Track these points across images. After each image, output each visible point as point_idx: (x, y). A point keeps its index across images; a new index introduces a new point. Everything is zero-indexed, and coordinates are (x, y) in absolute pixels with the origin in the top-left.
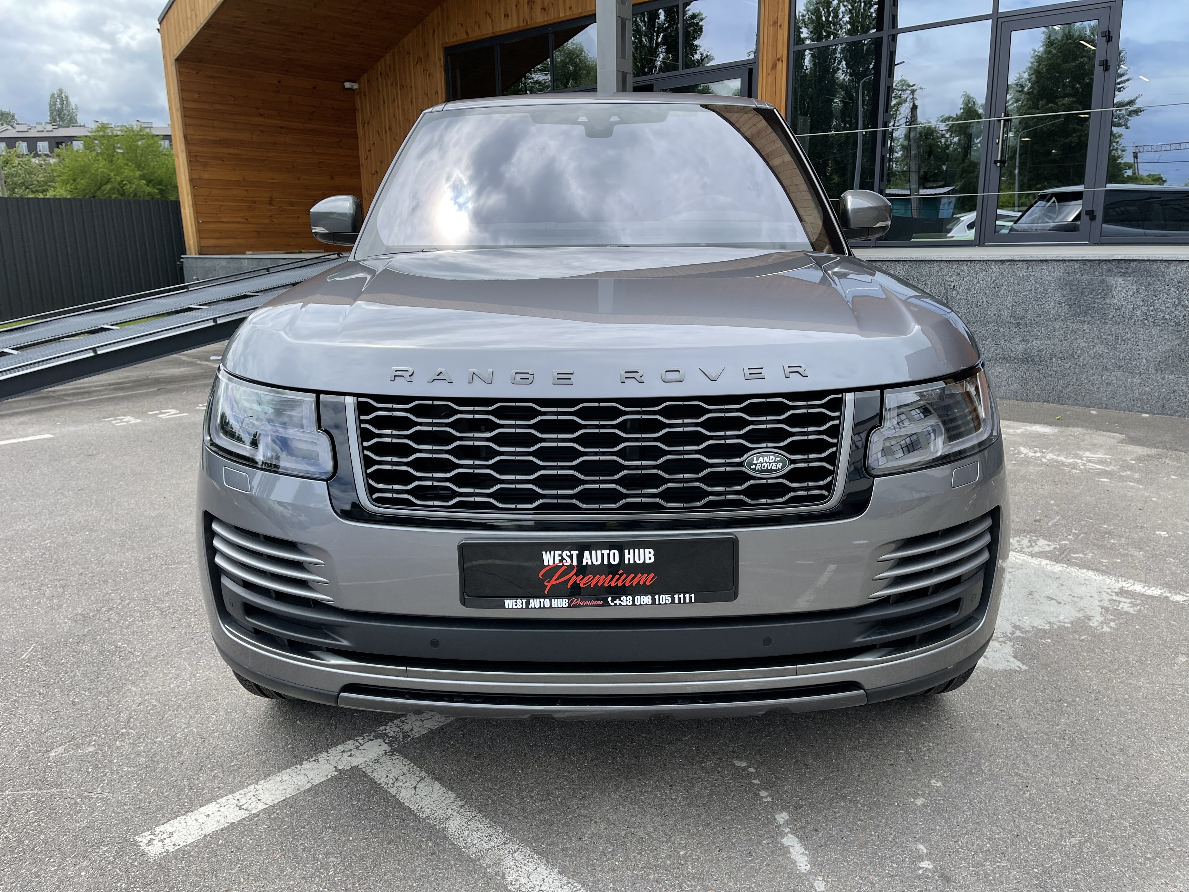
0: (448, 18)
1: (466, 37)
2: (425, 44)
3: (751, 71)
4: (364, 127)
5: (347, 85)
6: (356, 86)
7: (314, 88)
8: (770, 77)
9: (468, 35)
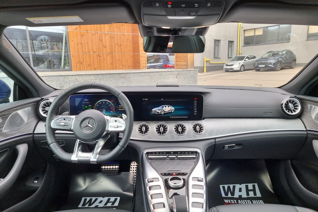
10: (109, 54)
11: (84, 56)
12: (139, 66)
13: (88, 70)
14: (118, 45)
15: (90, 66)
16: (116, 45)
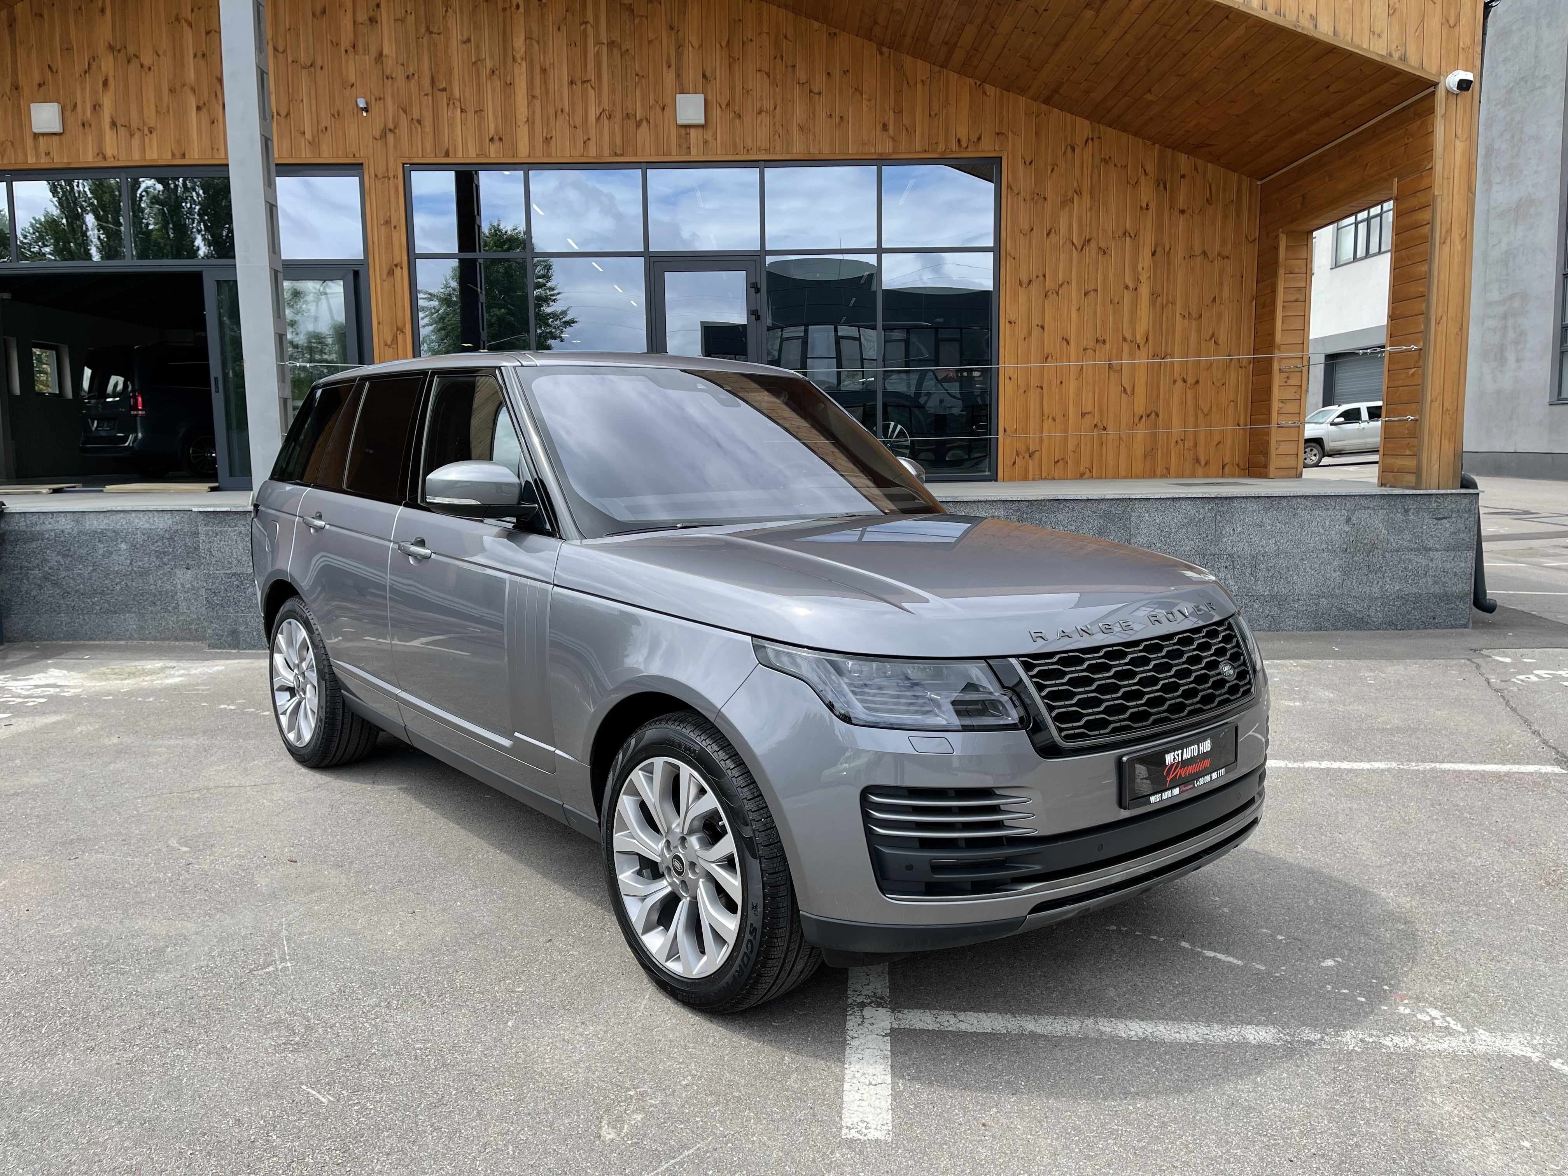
3: (356, 274)
8: (385, 284)
10: (1142, 417)
11: (1045, 428)
12: (1266, 466)
13: (1054, 479)
14: (1185, 381)
15: (1061, 463)
16: (1175, 382)
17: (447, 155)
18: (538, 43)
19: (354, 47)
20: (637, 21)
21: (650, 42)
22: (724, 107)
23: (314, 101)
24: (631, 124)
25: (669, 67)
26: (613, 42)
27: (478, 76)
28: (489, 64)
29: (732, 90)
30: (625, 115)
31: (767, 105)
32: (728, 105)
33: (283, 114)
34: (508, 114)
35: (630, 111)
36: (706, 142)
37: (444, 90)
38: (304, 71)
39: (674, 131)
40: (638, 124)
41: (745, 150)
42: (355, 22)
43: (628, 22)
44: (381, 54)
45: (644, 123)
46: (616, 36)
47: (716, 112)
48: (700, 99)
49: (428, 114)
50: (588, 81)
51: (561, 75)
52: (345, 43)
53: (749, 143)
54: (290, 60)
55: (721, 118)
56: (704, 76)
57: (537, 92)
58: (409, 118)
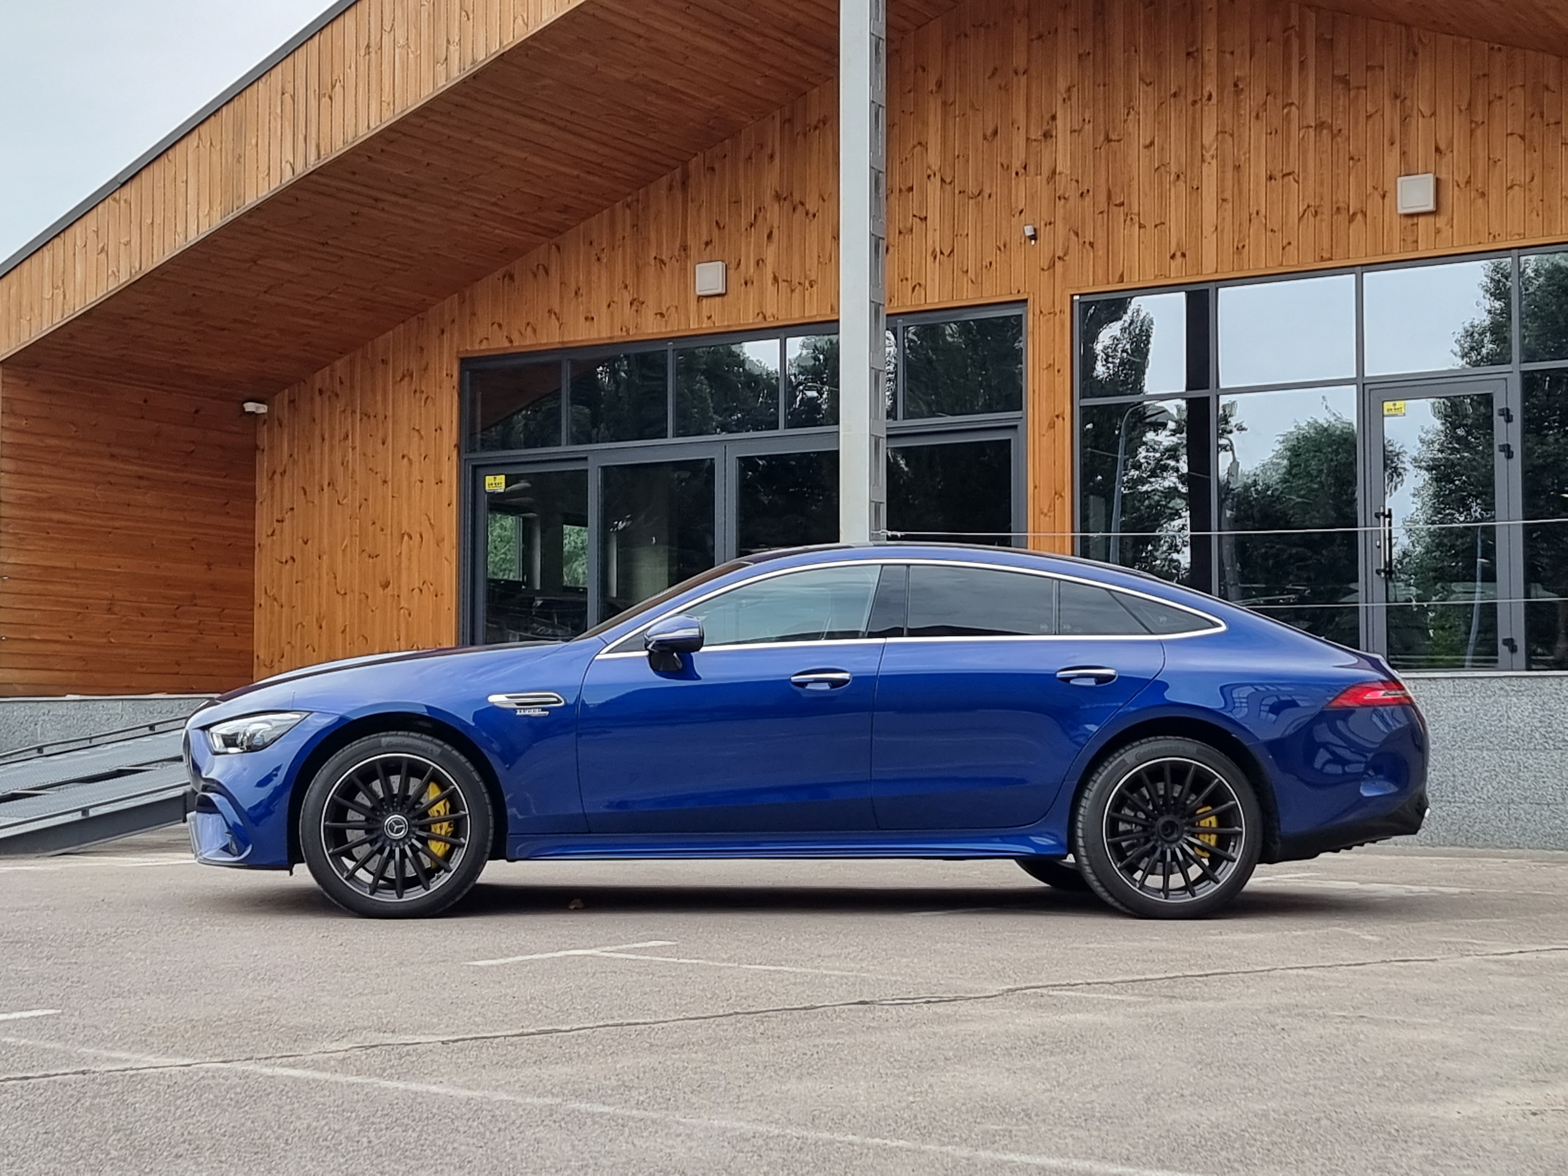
0: (474, 314)
1: (507, 344)
2: (422, 349)
4: (271, 478)
5: (250, 407)
6: (263, 409)
7: (197, 412)
8: (1044, 439)
9: (511, 341)
17: (1121, 280)
18: (1232, 135)
19: (1025, 168)
20: (1352, 93)
21: (1368, 117)
22: (1462, 186)
23: (979, 235)
24: (1343, 217)
25: (1392, 144)
26: (1323, 123)
27: (1161, 184)
28: (1174, 169)
29: (1473, 162)
30: (1335, 209)
31: (1520, 177)
32: (1468, 182)
33: (946, 253)
34: (1195, 224)
35: (1342, 205)
36: (1438, 231)
37: (1122, 204)
38: (971, 201)
39: (1396, 221)
40: (1352, 218)
41: (1491, 237)
42: (1028, 139)
43: (1342, 97)
44: (1054, 172)
45: (1359, 216)
46: (1325, 116)
47: (1451, 194)
48: (1429, 180)
49: (1101, 234)
50: (1289, 174)
51: (1258, 169)
52: (1017, 165)
53: (1495, 229)
54: (957, 192)
55: (1459, 199)
56: (1437, 149)
57: (1228, 195)
58: (1081, 241)
